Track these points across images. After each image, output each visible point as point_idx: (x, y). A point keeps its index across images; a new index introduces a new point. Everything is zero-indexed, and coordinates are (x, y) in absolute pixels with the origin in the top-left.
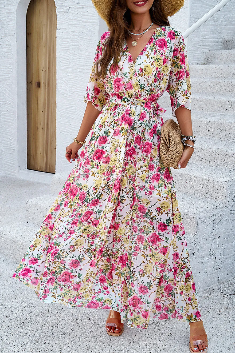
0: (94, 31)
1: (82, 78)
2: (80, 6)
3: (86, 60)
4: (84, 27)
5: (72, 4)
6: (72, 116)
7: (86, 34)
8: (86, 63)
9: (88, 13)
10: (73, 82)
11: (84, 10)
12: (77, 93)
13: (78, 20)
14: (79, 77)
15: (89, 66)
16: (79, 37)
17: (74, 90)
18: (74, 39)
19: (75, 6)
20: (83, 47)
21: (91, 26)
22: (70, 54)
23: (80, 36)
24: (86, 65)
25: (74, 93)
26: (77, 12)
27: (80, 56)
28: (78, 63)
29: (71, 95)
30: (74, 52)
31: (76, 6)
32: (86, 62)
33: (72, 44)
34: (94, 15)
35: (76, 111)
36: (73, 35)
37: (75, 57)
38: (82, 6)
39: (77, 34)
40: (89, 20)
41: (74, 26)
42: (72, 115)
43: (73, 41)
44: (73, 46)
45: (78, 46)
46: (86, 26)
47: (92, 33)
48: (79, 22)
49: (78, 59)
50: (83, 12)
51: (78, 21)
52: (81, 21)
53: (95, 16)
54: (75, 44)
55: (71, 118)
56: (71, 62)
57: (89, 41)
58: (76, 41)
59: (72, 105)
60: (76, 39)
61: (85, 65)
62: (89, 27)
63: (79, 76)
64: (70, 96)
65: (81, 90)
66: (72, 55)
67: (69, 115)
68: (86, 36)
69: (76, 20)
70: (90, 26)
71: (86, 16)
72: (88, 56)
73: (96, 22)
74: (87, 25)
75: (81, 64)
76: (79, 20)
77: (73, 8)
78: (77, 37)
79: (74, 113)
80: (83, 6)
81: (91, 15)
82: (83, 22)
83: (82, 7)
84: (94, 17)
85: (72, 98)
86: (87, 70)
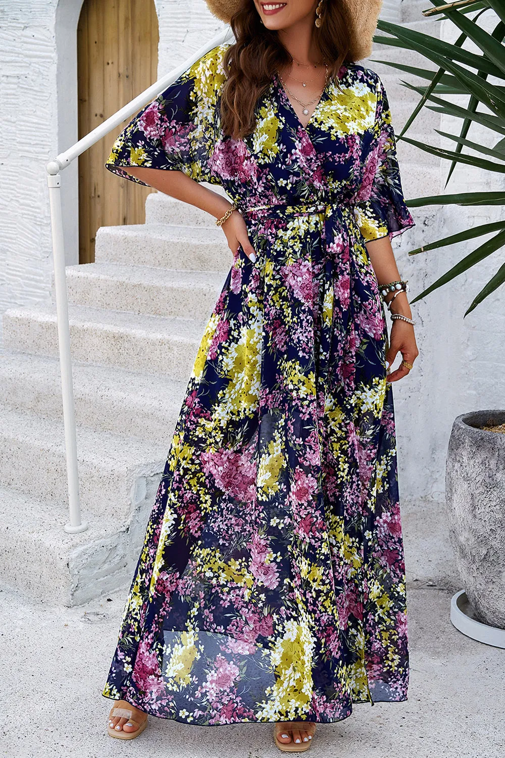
0: (48, 75)
1: (27, 169)
2: (19, 25)
3: (34, 133)
4: (27, 67)
5: (4, 20)
6: (10, 247)
7: (32, 80)
8: (35, 140)
9: (36, 39)
10: (11, 178)
11: (28, 32)
12: (17, 201)
13: (16, 53)
14: (22, 167)
15: (41, 145)
16: (19, 87)
17: (12, 193)
18: (9, 92)
19: (9, 24)
20: (27, 107)
21: (42, 66)
22: (4, 122)
23: (21, 85)
24: (35, 142)
25: (12, 199)
26: (13, 36)
27: (21, 126)
28: (18, 140)
29: (7, 203)
30: (9, 117)
31: (11, 24)
32: (34, 138)
33: (5, 100)
34: (46, 43)
35: (18, 236)
36: (8, 83)
37: (14, 128)
38: (24, 24)
39: (15, 80)
40: (38, 53)
41: (8, 64)
42: (10, 245)
43: (7, 95)
44: (7, 104)
45: (17, 106)
46: (32, 64)
47: (43, 78)
48: (18, 57)
49: (17, 132)
50: (26, 37)
51: (17, 55)
52: (23, 54)
53: (49, 44)
54: (12, 100)
55: (8, 250)
56: (6, 137)
57: (39, 94)
58: (14, 95)
59: (9, 225)
60: (13, 92)
61: (32, 143)
62: (37, 66)
63: (22, 165)
64: (5, 205)
65: (22, 194)
66: (6, 123)
67: (5, 245)
68: (33, 84)
69: (12, 52)
70: (40, 65)
71: (32, 44)
72: (37, 126)
73: (51, 58)
74: (34, 63)
75: (24, 141)
76: (19, 54)
77: (4, 28)
78: (16, 86)
79: (14, 241)
80: (26, 25)
81: (42, 42)
82: (27, 56)
83: (23, 27)
84: (47, 46)
85: (9, 210)
86: (36, 153)
